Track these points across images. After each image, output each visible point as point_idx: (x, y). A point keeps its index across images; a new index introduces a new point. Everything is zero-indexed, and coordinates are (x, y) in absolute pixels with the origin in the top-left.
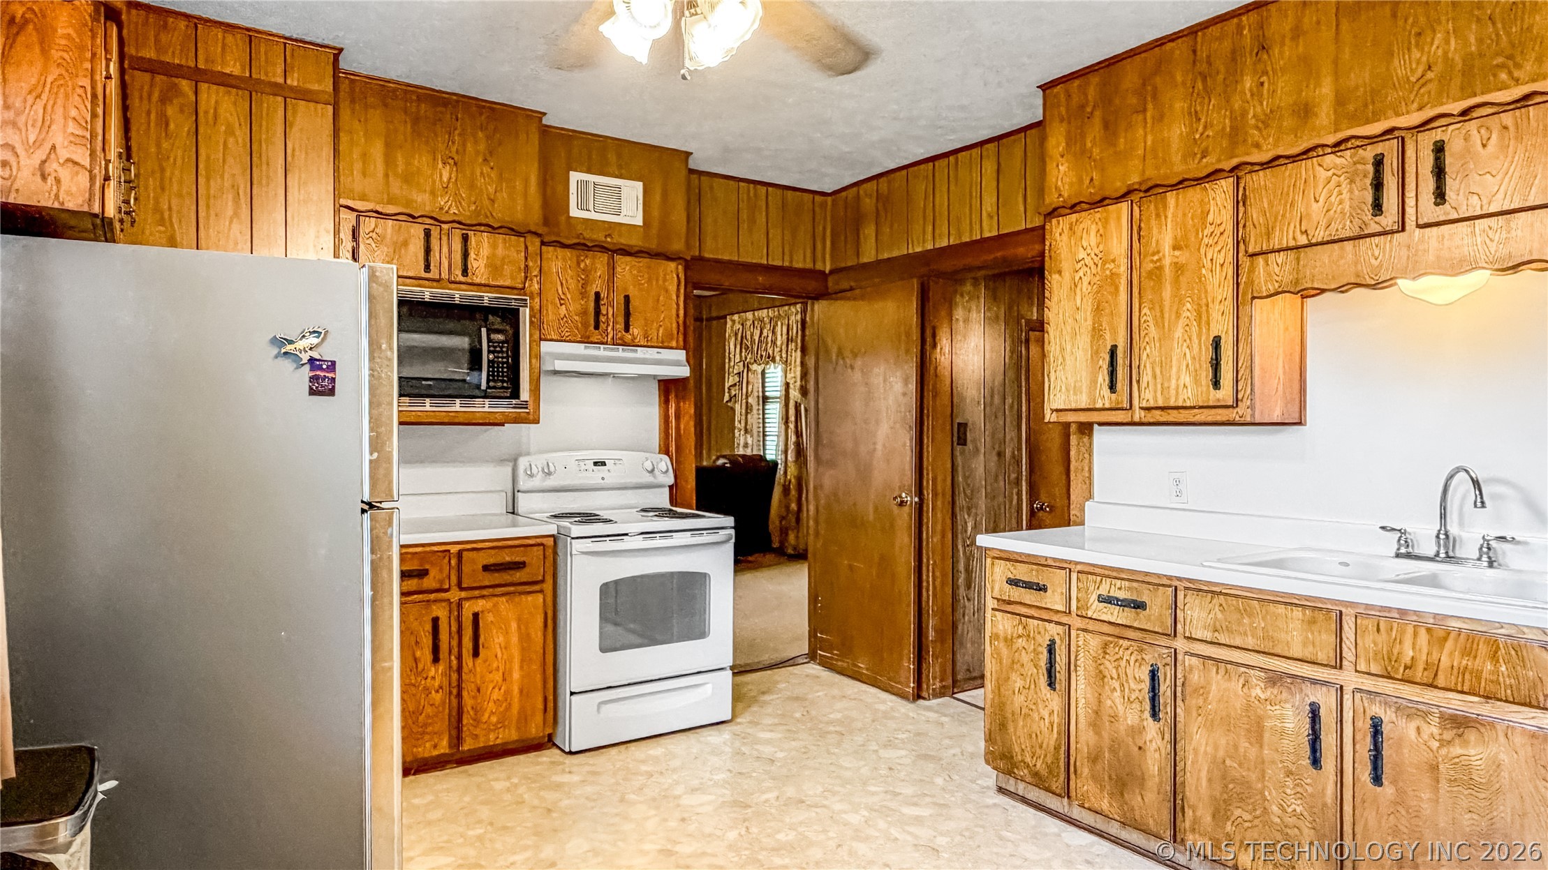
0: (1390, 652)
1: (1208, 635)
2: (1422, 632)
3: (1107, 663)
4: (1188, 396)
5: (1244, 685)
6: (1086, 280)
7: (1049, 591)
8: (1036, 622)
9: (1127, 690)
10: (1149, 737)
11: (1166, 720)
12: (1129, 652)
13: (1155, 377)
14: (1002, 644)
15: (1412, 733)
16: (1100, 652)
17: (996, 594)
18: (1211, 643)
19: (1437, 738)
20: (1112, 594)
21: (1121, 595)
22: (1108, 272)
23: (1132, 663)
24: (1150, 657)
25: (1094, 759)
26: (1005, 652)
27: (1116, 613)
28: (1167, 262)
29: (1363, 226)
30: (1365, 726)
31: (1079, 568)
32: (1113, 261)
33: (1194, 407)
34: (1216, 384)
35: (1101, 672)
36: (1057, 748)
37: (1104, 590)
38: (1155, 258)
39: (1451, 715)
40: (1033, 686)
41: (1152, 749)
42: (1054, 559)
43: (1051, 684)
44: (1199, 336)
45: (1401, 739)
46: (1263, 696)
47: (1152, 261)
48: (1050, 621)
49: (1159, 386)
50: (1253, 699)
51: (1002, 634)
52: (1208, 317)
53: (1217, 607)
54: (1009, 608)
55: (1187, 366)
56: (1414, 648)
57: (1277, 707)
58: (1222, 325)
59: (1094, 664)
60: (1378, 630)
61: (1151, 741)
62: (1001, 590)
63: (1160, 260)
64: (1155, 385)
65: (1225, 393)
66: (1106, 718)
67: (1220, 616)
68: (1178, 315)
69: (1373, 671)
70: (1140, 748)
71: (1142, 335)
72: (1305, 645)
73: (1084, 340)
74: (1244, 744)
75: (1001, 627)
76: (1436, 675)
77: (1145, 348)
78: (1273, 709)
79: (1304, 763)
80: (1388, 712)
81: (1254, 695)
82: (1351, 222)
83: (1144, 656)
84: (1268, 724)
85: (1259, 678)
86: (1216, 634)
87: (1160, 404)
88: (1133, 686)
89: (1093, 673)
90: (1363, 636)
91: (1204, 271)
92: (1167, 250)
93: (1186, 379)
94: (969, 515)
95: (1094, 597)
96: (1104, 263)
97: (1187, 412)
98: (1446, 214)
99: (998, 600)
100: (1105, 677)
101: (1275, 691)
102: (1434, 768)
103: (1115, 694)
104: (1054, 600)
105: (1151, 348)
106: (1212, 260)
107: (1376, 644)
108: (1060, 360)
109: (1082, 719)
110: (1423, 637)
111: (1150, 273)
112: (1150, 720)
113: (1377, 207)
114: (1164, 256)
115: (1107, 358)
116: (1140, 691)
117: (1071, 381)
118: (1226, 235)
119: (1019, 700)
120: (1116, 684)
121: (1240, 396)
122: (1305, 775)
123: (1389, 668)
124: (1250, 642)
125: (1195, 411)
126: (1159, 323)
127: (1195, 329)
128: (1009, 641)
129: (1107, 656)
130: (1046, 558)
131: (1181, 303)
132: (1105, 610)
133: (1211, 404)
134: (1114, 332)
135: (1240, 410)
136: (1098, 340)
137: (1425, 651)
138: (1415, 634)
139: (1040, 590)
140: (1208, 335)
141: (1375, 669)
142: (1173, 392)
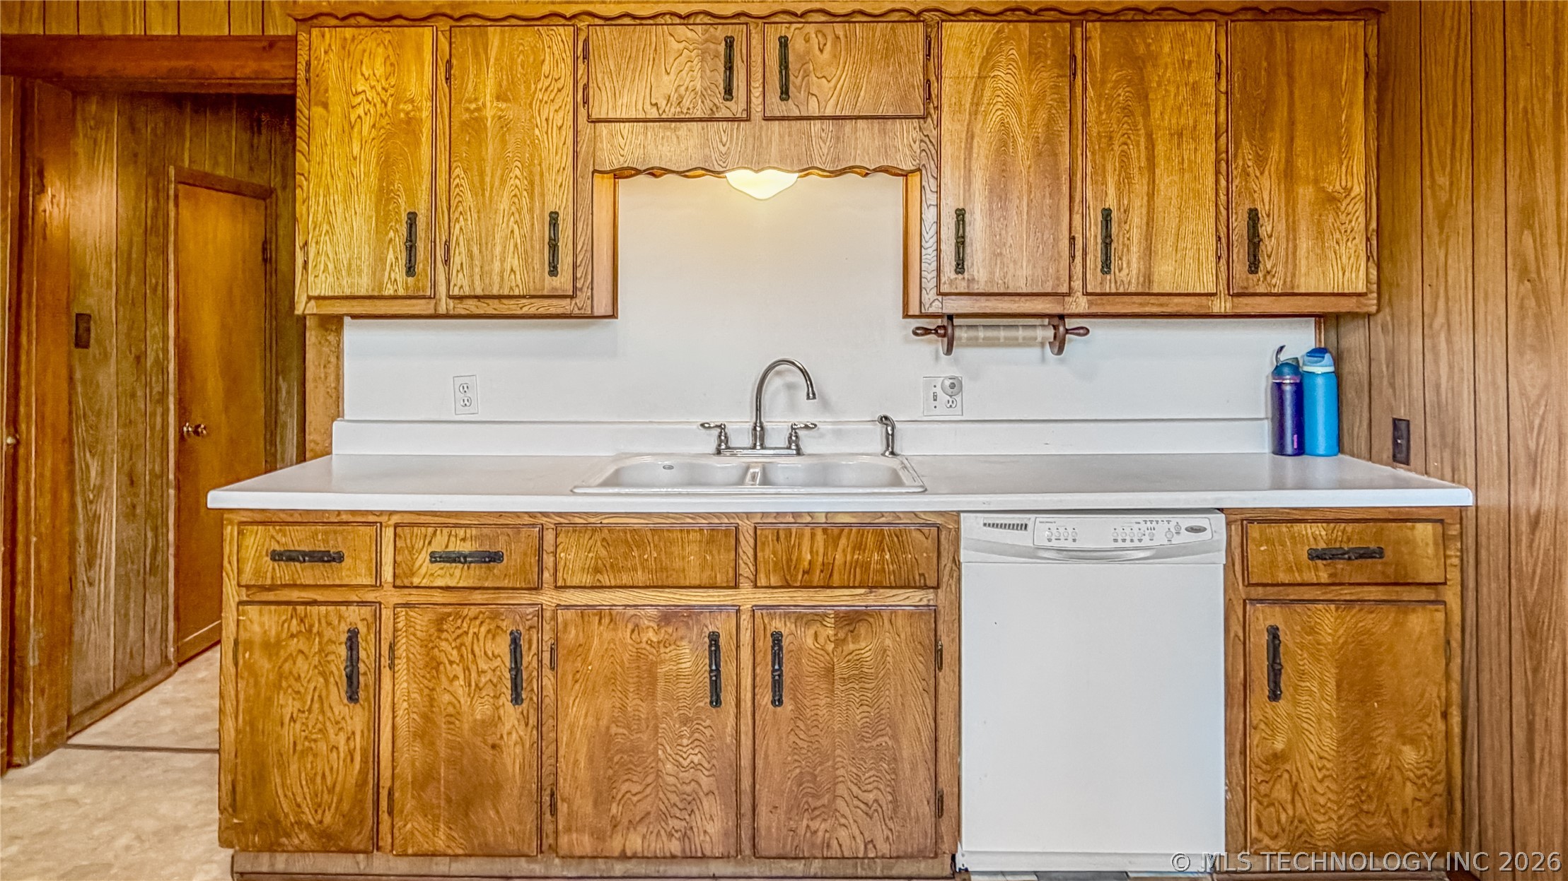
0: (789, 560)
1: (587, 579)
2: (819, 533)
3: (444, 644)
4: (517, 282)
5: (633, 631)
6: (367, 122)
7: (348, 561)
8: (323, 609)
9: (474, 675)
10: (508, 727)
11: (531, 699)
12: (478, 622)
13: (471, 256)
14: (257, 654)
15: (810, 641)
16: (432, 630)
17: (247, 578)
18: (592, 588)
19: (832, 639)
20: (451, 548)
21: (466, 548)
22: (402, 115)
23: (481, 636)
24: (509, 626)
25: (425, 779)
26: (264, 664)
27: (457, 573)
28: (489, 113)
29: (714, 109)
30: (765, 644)
31: (395, 519)
32: (412, 101)
33: (524, 297)
34: (553, 271)
35: (433, 658)
36: (361, 784)
37: (438, 545)
38: (473, 106)
39: (847, 613)
40: (316, 706)
41: (511, 743)
42: (353, 513)
43: (353, 697)
44: (531, 210)
45: (800, 649)
46: (655, 640)
47: (467, 109)
48: (347, 603)
49: (477, 270)
50: (644, 645)
51: (258, 639)
52: (543, 190)
53: (599, 543)
54: (271, 596)
55: (516, 245)
56: (811, 552)
57: (673, 647)
58: (559, 200)
59: (423, 651)
60: (778, 539)
61: (509, 733)
62: (257, 572)
63: (478, 109)
64: (472, 267)
65: (563, 282)
66: (441, 721)
67: (603, 553)
68: (503, 182)
69: (773, 584)
70: (494, 747)
71: (453, 203)
72: (703, 569)
73: (364, 204)
74: (632, 702)
75: (256, 628)
76: (831, 575)
77: (457, 220)
78: (667, 650)
79: (702, 704)
80: (788, 624)
81: (644, 639)
82: (703, 102)
83: (500, 623)
84: (662, 670)
85: (650, 618)
86: (599, 576)
87: (479, 292)
88: (483, 665)
89: (421, 664)
90: (763, 550)
91: (537, 131)
92: (488, 97)
93: (513, 261)
94: (93, 456)
95: (424, 557)
96: (398, 100)
97: (513, 302)
98: (789, 110)
99: (248, 587)
100: (439, 664)
101: (670, 630)
102: (830, 670)
103: (456, 683)
104: (355, 572)
105: (466, 220)
106: (547, 120)
107: (775, 553)
108: (325, 227)
109: (403, 732)
110: (820, 537)
111: (464, 124)
112: (509, 705)
113: (729, 91)
114: (484, 105)
115: (404, 230)
116: (494, 671)
117: (344, 258)
118: (564, 92)
119: (289, 733)
120: (458, 670)
121: (579, 285)
122: (704, 717)
123: (788, 577)
124: (641, 577)
125: (524, 301)
126: (479, 190)
127: (525, 201)
128: (271, 647)
129: (444, 635)
130: (339, 513)
131: (507, 169)
132: (440, 572)
133: (545, 293)
134: (411, 194)
135: (579, 301)
136: (387, 205)
137: (821, 551)
138: (813, 536)
139: (334, 560)
140: (543, 210)
141: (774, 581)
142: (496, 279)
